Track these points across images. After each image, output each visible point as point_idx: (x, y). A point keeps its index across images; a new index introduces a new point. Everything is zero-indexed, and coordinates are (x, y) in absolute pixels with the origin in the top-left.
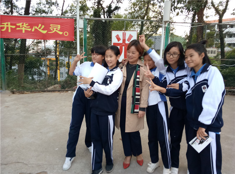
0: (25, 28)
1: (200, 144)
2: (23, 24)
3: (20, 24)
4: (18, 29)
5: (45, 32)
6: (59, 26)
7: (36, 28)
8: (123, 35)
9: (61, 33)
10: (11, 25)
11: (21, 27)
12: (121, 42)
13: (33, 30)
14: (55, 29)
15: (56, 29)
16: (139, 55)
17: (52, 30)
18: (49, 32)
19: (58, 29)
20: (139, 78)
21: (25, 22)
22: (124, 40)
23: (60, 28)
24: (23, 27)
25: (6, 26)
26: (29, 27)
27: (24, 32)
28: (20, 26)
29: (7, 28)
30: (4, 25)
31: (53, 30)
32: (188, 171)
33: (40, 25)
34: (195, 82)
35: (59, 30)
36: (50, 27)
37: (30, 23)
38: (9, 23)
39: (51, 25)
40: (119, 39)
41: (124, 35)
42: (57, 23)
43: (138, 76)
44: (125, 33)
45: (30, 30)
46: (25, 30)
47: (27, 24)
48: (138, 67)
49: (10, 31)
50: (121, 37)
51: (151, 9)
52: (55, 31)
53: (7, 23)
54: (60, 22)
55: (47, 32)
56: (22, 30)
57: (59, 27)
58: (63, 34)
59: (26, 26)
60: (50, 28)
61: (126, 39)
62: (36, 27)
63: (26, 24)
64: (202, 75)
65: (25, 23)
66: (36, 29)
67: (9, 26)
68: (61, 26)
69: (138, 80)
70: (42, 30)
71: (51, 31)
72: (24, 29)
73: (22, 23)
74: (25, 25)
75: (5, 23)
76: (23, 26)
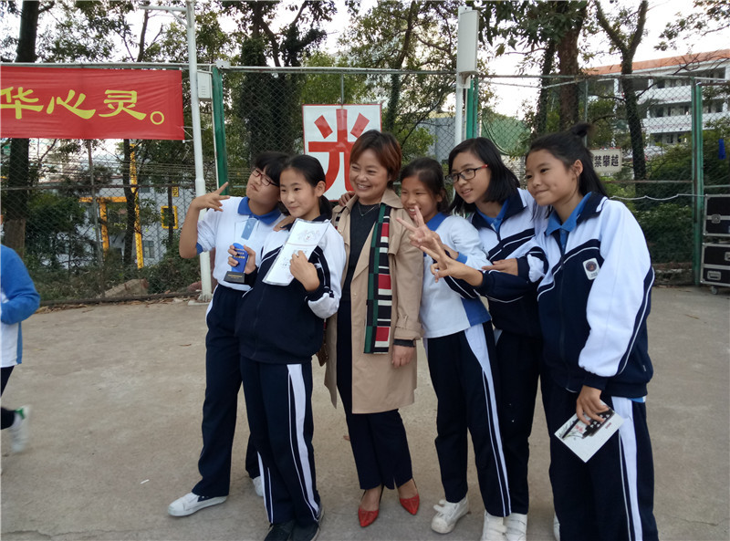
0: (23, 103)
1: (588, 437)
2: (14, 92)
3: (7, 92)
5: (88, 114)
6: (134, 93)
7: (58, 103)
8: (339, 117)
9: (140, 116)
11: (9, 100)
12: (333, 138)
13: (50, 110)
14: (121, 103)
15: (125, 105)
16: (388, 176)
17: (110, 106)
18: (100, 115)
19: (130, 104)
20: (386, 245)
21: (21, 84)
22: (342, 134)
23: (138, 101)
24: (16, 101)
26: (36, 100)
27: (19, 116)
31: (116, 106)
32: (556, 520)
33: (72, 94)
34: (562, 250)
35: (133, 106)
36: (106, 97)
37: (37, 86)
39: (107, 92)
40: (325, 130)
41: (342, 117)
42: (128, 85)
43: (384, 239)
44: (345, 111)
45: (39, 108)
46: (23, 110)
47: (30, 92)
48: (383, 210)
50: (332, 123)
51: (420, 36)
52: (123, 111)
54: (135, 82)
55: (97, 113)
56: (14, 110)
57: (134, 96)
58: (147, 118)
59: (26, 97)
60: (106, 101)
61: (349, 130)
62: (59, 101)
63: (24, 91)
64: (581, 227)
65: (20, 89)
66: (57, 107)
68: (138, 95)
69: (383, 250)
70: (78, 108)
71: (110, 111)
72: (18, 107)
73: (12, 88)
74: (21, 95)
76: (14, 97)
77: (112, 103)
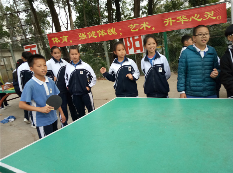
2: (182, 17)
3: (180, 17)
4: (178, 22)
5: (200, 20)
9: (214, 18)
10: (172, 19)
13: (190, 20)
14: (209, 15)
15: (210, 15)
17: (206, 17)
19: (212, 15)
23: (214, 14)
25: (168, 21)
26: (187, 18)
27: (183, 23)
28: (179, 19)
29: (169, 22)
30: (167, 20)
33: (196, 15)
36: (205, 14)
37: (187, 15)
38: (171, 18)
39: (205, 13)
42: (211, 10)
45: (187, 20)
46: (184, 21)
47: (185, 16)
49: (171, 24)
52: (210, 18)
53: (169, 19)
54: (213, 9)
55: (203, 19)
56: (181, 22)
57: (212, 13)
58: (216, 18)
59: (185, 18)
60: (205, 15)
62: (193, 17)
63: (184, 16)
66: (193, 19)
67: (171, 21)
68: (214, 12)
70: (198, 18)
71: (206, 18)
74: (183, 18)
75: (168, 19)
76: (182, 18)
77: (207, 16)
